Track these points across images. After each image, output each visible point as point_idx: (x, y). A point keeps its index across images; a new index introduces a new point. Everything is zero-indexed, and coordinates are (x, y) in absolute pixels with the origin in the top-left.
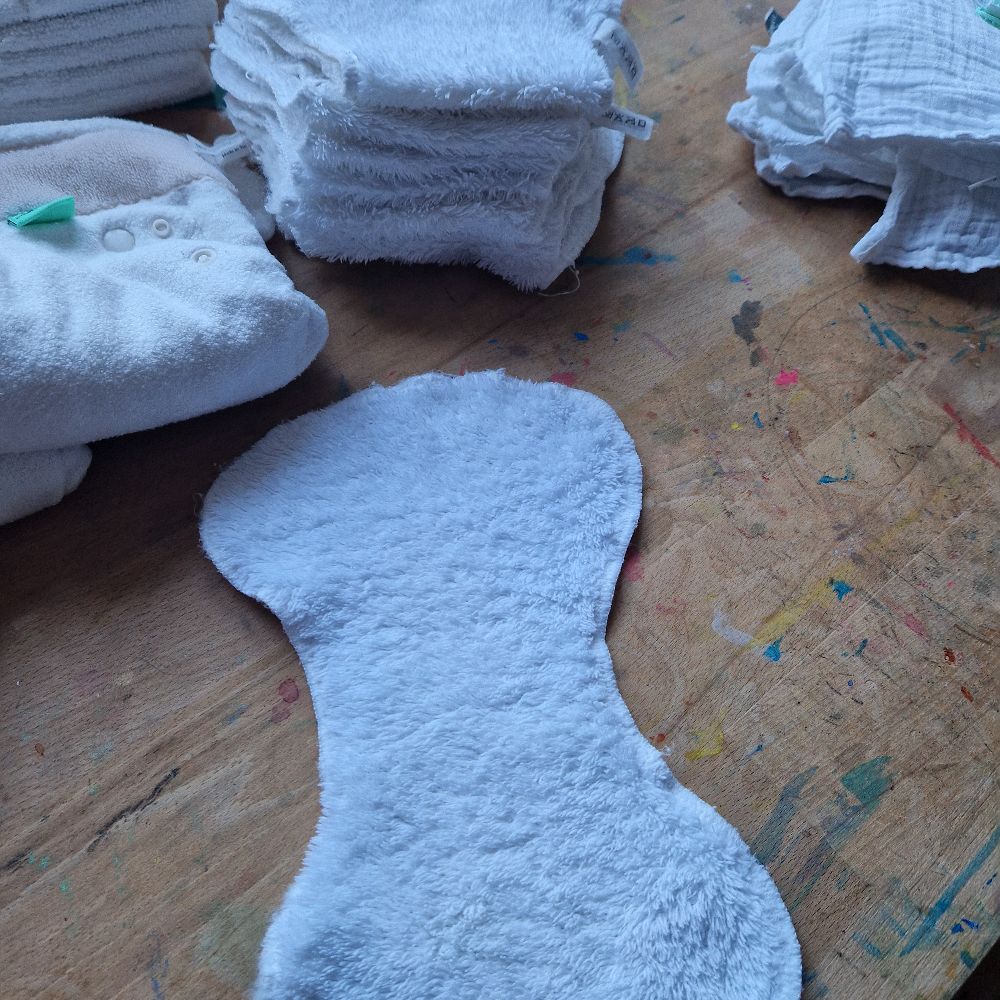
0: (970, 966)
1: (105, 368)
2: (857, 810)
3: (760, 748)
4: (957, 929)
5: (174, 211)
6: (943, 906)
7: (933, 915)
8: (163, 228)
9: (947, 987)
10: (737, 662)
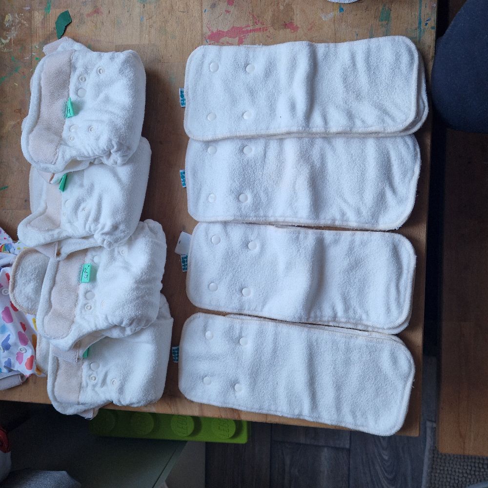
0: (434, 29)
1: (129, 111)
2: (387, 24)
3: (357, 35)
4: (426, 24)
5: (77, 73)
6: (420, 23)
7: (419, 27)
8: (82, 79)
9: (433, 39)
10: (336, 22)
